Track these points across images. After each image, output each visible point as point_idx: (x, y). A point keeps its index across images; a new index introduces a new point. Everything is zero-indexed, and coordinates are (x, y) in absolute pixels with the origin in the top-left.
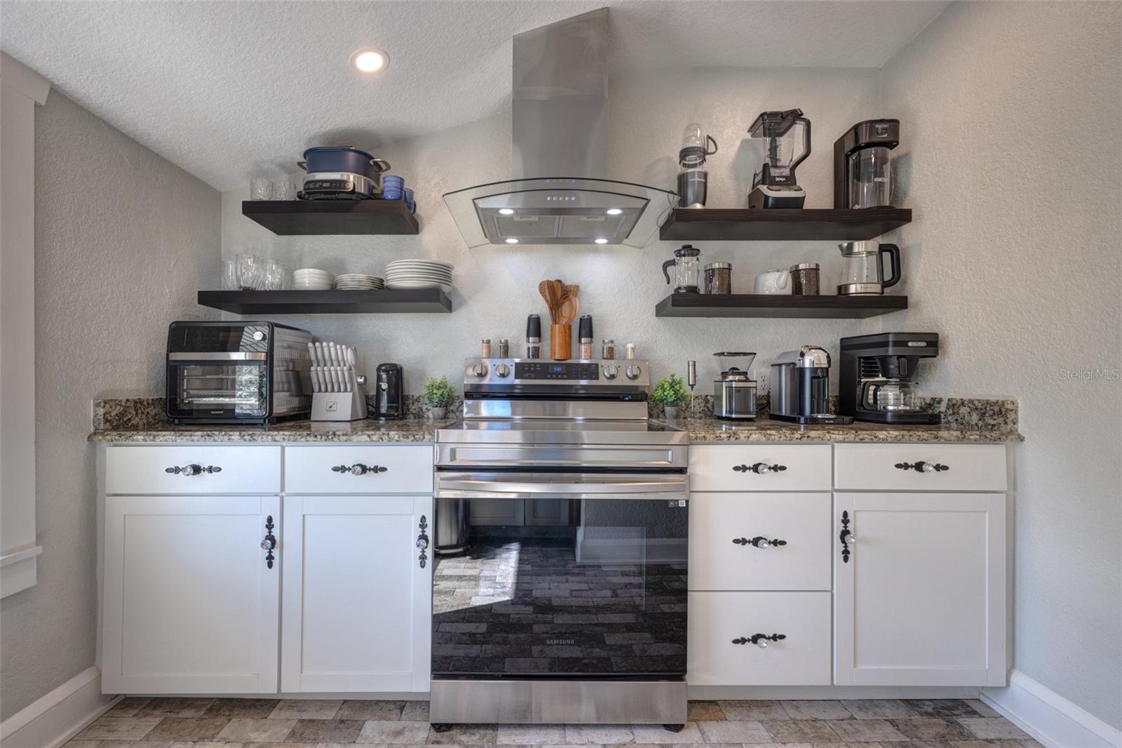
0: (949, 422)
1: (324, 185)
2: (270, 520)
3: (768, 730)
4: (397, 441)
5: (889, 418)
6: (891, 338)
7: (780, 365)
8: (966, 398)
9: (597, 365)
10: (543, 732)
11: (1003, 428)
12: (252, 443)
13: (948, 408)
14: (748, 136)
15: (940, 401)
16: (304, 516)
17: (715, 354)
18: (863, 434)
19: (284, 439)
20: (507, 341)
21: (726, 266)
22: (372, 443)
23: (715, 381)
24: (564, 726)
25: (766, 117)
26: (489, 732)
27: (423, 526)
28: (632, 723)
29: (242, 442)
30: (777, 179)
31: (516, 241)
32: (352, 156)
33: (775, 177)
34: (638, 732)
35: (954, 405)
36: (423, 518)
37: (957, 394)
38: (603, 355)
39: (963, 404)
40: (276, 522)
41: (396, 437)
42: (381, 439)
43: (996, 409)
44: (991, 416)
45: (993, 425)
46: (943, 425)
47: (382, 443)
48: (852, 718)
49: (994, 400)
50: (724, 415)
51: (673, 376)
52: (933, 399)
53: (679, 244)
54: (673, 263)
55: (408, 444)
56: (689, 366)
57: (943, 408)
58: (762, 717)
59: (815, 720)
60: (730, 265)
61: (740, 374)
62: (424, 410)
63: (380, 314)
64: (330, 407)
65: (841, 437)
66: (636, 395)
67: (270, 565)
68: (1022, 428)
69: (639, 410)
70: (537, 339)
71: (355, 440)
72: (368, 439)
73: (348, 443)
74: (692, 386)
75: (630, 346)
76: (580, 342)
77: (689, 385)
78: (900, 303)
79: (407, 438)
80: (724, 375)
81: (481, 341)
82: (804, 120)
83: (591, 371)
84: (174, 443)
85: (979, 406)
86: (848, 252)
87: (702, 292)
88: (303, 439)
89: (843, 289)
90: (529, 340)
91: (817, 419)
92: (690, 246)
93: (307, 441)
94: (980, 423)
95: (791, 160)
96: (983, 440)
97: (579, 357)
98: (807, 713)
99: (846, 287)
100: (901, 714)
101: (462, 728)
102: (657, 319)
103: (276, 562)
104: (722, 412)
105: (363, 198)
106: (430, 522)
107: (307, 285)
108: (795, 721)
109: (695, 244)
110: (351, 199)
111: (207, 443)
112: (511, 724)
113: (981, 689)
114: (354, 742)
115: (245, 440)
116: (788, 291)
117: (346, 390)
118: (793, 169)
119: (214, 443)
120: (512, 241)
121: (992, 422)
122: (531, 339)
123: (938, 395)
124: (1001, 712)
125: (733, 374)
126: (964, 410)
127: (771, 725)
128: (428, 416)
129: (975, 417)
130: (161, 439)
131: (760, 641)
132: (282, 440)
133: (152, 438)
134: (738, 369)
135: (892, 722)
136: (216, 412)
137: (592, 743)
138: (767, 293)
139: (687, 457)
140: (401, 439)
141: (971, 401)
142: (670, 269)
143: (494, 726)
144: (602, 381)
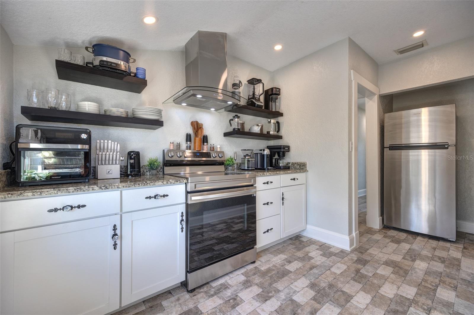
0: (292, 168)
1: (113, 65)
2: (115, 226)
3: (272, 255)
4: (174, 183)
5: (282, 168)
6: (282, 147)
7: (257, 153)
8: (296, 162)
9: (210, 153)
10: (223, 278)
11: (305, 169)
12: (107, 190)
13: (292, 165)
14: (247, 83)
15: (290, 163)
16: (132, 221)
17: (241, 150)
18: (286, 172)
19: (123, 187)
20: (180, 143)
21: (243, 122)
22: (164, 185)
23: (242, 158)
24: (227, 274)
25: (254, 79)
26: (208, 285)
27: (182, 216)
28: (243, 265)
29: (101, 190)
30: (257, 99)
31: (186, 104)
32: (122, 53)
33: (256, 98)
34: (246, 267)
35: (293, 164)
36: (182, 213)
37: (294, 161)
38: (211, 149)
39: (295, 164)
40: (118, 227)
41: (173, 182)
42: (168, 183)
43: (303, 164)
44: (302, 166)
45: (302, 168)
46: (290, 169)
47: (168, 185)
48: (284, 246)
49: (303, 162)
50: (246, 168)
51: (231, 157)
52: (288, 163)
53: (234, 114)
54: (232, 120)
55: (177, 184)
56: (234, 153)
57: (290, 165)
58: (268, 252)
59: (278, 249)
60: (244, 122)
61: (249, 156)
62: (145, 171)
63: (122, 128)
64: (109, 172)
65: (282, 173)
66: (221, 163)
67: (115, 249)
68: (308, 169)
69: (221, 168)
70: (190, 142)
71: (157, 184)
72: (162, 184)
73: (154, 186)
74: (235, 160)
75: (219, 146)
76: (204, 144)
77: (235, 159)
78: (280, 137)
79: (177, 182)
80: (245, 156)
81: (170, 143)
82: (262, 83)
83: (208, 155)
84: (56, 195)
85: (299, 164)
86: (270, 122)
87: (241, 130)
88: (133, 186)
89: (268, 132)
90: (187, 143)
91: (269, 169)
92: (237, 115)
93: (135, 187)
94: (300, 168)
95: (259, 94)
96: (300, 172)
97: (203, 150)
98: (276, 248)
99: (269, 132)
100: (290, 242)
101: (198, 288)
102: (224, 137)
103: (118, 247)
104: (245, 168)
105: (128, 74)
106: (184, 214)
107: (87, 110)
108: (275, 251)
109: (239, 115)
110: (123, 74)
111: (79, 193)
112: (212, 281)
113: (300, 232)
114: (165, 310)
115: (102, 189)
116: (259, 132)
117: (116, 164)
118: (259, 96)
119: (83, 192)
120: (184, 104)
121: (302, 167)
122: (188, 143)
123: (289, 162)
124: (305, 235)
125: (247, 156)
126: (296, 165)
127: (271, 253)
128: (147, 174)
129: (298, 167)
130: (46, 193)
131: (269, 231)
132: (122, 187)
133: (39, 193)
134: (248, 155)
135: (291, 244)
136: (56, 177)
137: (238, 274)
138: (254, 132)
139: (255, 181)
140: (175, 182)
141: (297, 163)
142: (231, 121)
143: (208, 283)
144: (212, 159)
